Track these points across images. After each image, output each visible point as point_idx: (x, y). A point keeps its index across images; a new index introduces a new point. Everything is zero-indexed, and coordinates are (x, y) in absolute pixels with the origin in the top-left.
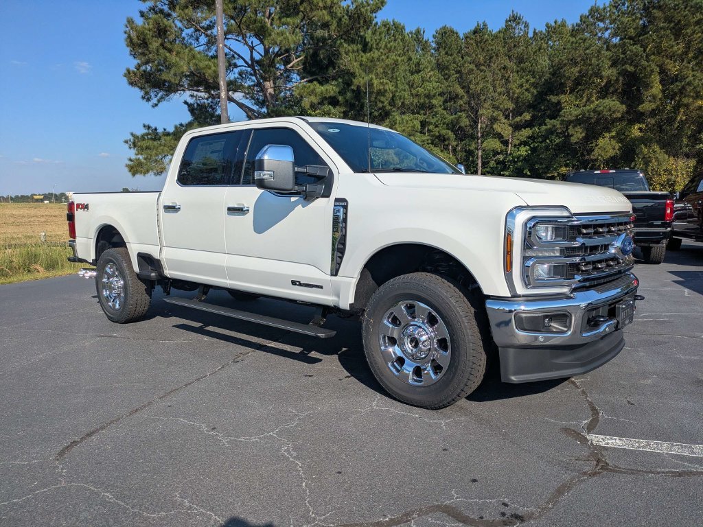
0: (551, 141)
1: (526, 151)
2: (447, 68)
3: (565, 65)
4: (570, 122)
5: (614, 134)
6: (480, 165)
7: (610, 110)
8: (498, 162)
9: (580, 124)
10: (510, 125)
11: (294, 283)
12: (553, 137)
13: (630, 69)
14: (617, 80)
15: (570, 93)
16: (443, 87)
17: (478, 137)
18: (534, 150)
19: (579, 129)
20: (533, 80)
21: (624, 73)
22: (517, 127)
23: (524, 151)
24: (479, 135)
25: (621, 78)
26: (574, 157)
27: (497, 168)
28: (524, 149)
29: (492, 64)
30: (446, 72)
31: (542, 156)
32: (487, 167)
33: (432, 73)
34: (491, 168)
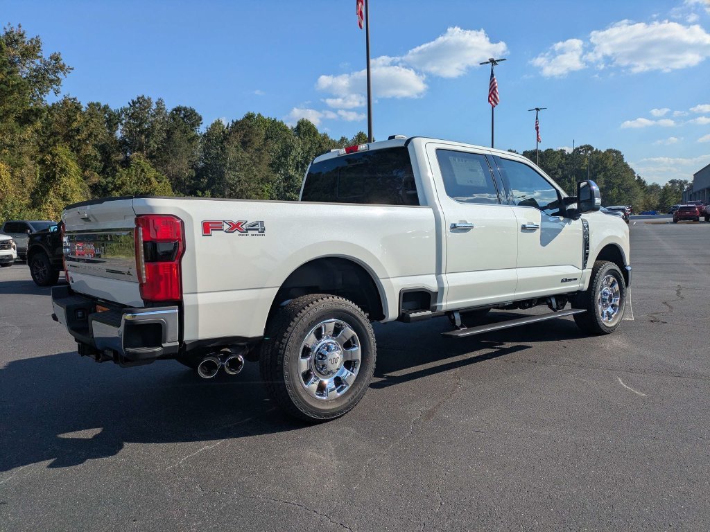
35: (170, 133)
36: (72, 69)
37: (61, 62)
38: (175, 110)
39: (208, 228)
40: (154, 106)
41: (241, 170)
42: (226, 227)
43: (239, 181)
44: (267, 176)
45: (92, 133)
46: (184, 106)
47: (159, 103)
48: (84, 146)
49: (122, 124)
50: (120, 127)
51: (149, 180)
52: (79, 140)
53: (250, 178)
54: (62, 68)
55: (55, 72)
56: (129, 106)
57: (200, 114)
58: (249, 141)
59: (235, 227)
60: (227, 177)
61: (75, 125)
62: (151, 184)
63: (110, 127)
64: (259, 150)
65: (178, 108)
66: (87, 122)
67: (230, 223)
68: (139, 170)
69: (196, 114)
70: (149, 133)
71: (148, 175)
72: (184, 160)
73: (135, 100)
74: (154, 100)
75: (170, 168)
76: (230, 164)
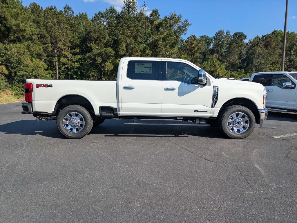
0: (88, 61)
1: (78, 65)
2: (39, 23)
3: (92, 32)
4: (96, 55)
5: (111, 61)
6: (57, 69)
7: (110, 52)
8: (65, 68)
9: (99, 56)
10: (71, 53)
11: (195, 111)
12: (89, 60)
13: (116, 38)
14: (111, 41)
15: (94, 44)
16: (38, 31)
17: (55, 56)
18: (81, 64)
19: (99, 58)
20: (78, 36)
21: (113, 39)
22: (74, 54)
23: (77, 64)
24: (56, 55)
25: (112, 41)
26: (96, 69)
27: (65, 71)
28: (77, 63)
29: (61, 25)
30: (39, 24)
31: (85, 67)
32: (61, 70)
33: (31, 23)
34: (63, 70)
35: (230, 44)
36: (191, 24)
37: (188, 22)
38: (235, 34)
39: (38, 86)
40: (225, 34)
41: (262, 58)
42: (42, 86)
43: (260, 64)
44: (278, 61)
45: (199, 48)
46: (239, 32)
47: (228, 32)
48: (196, 53)
49: (213, 43)
50: (212, 44)
51: (215, 65)
52: (194, 51)
53: (267, 62)
54: (188, 24)
55: (185, 26)
56: (215, 35)
57: (245, 35)
58: (269, 44)
59: (45, 86)
60: (254, 62)
61: (193, 45)
62: (216, 67)
63: (208, 45)
64: (274, 48)
65: (236, 33)
66: (198, 44)
67: (43, 85)
68: (212, 62)
69: (244, 35)
70: (222, 46)
71: (215, 63)
72: (236, 56)
73: (218, 32)
74: (225, 32)
75: (229, 59)
76: (257, 56)
